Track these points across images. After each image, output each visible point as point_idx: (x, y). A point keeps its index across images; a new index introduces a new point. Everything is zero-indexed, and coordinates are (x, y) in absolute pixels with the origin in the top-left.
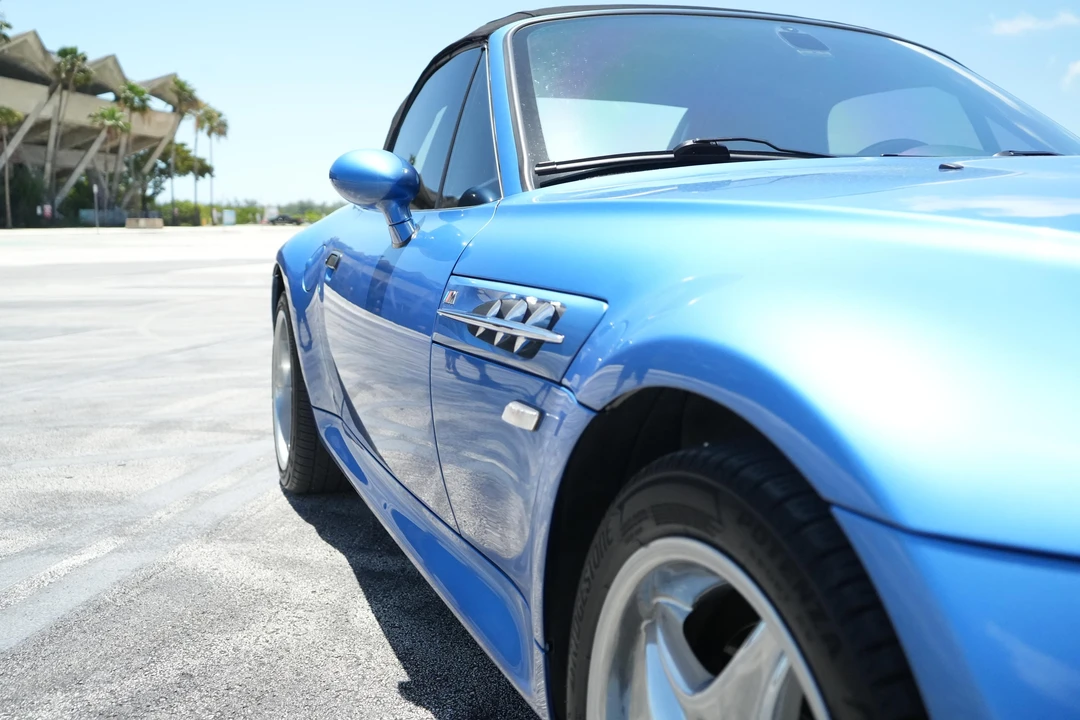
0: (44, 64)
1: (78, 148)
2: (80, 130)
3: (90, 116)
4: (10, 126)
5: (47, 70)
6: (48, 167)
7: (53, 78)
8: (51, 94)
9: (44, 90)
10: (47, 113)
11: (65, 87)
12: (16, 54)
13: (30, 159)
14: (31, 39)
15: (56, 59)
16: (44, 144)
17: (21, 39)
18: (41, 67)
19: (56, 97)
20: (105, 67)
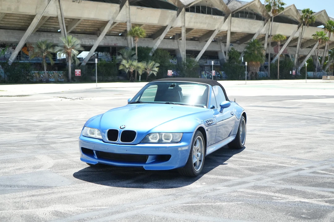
0: (297, 17)
1: (309, 47)
2: (310, 40)
3: (313, 35)
4: (281, 42)
5: (298, 18)
6: (296, 55)
7: (300, 21)
8: (299, 28)
9: (296, 26)
10: (297, 35)
11: (304, 25)
12: (286, 14)
13: (290, 53)
14: (292, 8)
15: (302, 14)
16: (296, 46)
17: (289, 8)
18: (296, 18)
19: (301, 28)
20: (321, 15)
